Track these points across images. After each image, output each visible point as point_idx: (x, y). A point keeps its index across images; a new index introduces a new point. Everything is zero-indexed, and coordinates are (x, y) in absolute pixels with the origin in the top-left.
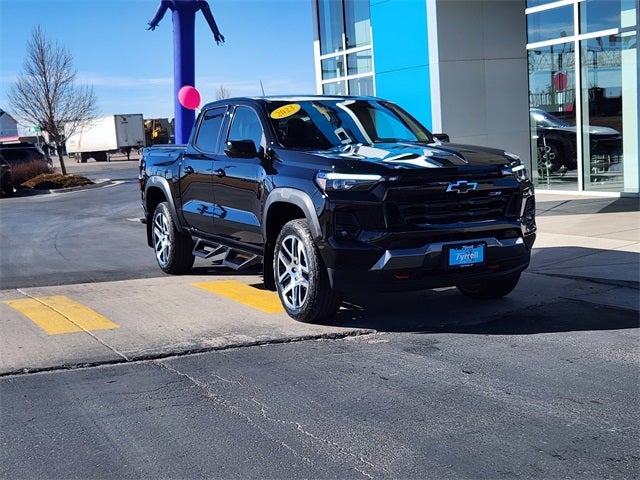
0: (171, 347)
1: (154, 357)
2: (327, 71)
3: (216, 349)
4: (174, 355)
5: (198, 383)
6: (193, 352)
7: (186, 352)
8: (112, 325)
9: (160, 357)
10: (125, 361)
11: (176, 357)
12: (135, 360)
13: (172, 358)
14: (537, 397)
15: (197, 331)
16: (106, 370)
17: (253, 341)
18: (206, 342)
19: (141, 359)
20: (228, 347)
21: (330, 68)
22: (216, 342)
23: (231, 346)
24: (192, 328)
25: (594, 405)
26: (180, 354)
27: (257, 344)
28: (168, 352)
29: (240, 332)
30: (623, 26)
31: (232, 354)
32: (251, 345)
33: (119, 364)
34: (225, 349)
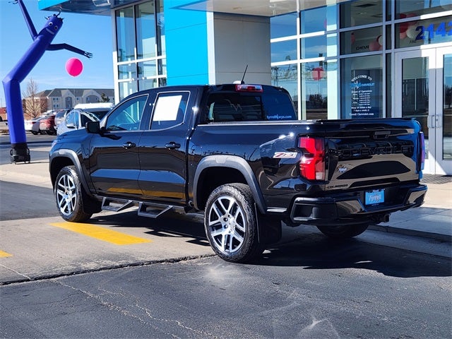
0: (59, 270)
1: (49, 277)
2: (122, 72)
3: (93, 271)
4: (64, 275)
5: (91, 295)
6: (77, 273)
7: (72, 274)
8: (7, 255)
9: (54, 277)
10: (28, 280)
11: (66, 277)
12: (36, 279)
13: (62, 277)
14: (329, 299)
15: (73, 258)
16: (17, 287)
17: (118, 264)
18: (84, 266)
19: (40, 278)
20: (101, 269)
21: (125, 70)
22: (92, 266)
23: (104, 269)
24: (67, 256)
25: (367, 303)
26: (68, 275)
27: (121, 266)
28: (58, 273)
29: (105, 258)
30: (328, 56)
31: (107, 274)
32: (117, 267)
33: (25, 282)
34: (99, 270)
